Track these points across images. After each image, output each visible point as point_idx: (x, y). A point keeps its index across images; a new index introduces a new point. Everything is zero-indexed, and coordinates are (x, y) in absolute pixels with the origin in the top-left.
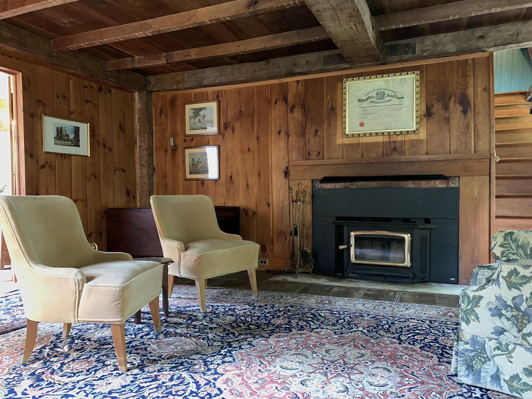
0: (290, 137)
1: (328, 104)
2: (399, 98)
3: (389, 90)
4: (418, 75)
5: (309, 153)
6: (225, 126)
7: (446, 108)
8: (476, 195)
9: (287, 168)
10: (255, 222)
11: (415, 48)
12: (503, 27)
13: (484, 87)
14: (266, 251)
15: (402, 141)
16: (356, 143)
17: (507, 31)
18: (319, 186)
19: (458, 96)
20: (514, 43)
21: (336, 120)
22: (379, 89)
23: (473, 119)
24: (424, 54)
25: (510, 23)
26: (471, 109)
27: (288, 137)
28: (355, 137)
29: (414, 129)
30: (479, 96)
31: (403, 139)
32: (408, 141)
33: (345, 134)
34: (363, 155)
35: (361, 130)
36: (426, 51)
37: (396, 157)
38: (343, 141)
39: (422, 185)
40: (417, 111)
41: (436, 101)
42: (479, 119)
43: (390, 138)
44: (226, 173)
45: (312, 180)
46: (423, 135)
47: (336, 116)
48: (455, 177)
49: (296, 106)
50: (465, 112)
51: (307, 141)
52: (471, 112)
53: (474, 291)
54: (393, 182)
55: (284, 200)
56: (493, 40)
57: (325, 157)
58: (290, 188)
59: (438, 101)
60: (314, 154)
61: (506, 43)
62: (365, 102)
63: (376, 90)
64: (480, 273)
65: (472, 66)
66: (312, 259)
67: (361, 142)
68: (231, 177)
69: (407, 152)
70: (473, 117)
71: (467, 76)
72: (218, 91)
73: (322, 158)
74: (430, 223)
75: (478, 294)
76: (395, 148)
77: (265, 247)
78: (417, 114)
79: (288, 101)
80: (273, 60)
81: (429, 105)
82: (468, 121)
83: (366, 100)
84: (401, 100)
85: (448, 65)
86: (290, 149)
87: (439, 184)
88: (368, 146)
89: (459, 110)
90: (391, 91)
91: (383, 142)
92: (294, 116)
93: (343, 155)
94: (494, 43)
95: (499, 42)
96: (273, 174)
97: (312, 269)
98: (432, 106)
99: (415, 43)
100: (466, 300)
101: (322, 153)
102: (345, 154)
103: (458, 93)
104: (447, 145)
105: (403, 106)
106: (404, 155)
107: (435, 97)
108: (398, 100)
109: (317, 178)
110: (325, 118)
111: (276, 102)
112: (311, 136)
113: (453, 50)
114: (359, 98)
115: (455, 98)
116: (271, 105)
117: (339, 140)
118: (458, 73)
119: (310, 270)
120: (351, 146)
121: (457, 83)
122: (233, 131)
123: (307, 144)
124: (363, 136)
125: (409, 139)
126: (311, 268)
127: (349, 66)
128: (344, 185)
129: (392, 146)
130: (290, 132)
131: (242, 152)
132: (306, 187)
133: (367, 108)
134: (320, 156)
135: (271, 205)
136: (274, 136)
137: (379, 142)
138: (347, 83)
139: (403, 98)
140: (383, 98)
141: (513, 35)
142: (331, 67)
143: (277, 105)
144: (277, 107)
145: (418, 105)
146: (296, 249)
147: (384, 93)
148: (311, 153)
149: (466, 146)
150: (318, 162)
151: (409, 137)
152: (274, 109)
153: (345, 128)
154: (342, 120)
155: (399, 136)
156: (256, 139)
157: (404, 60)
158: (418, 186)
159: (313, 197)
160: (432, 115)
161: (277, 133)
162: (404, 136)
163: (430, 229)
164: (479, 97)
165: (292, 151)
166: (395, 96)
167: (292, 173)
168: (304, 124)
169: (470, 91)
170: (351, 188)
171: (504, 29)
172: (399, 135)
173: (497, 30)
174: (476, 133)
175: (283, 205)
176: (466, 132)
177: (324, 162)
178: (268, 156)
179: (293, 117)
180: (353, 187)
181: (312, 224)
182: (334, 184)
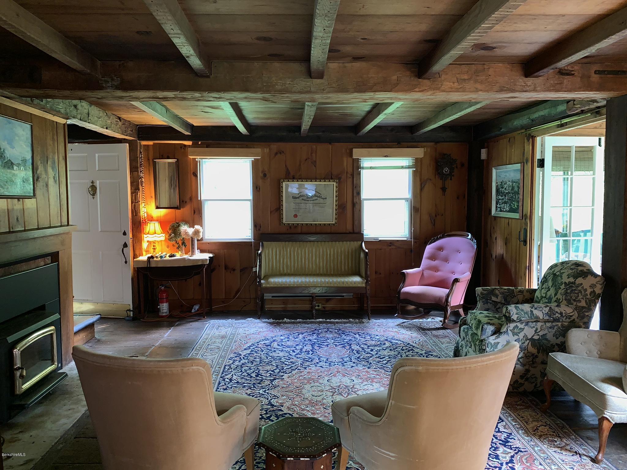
53: (493, 340)
64: (488, 328)
75: (496, 341)
100: (490, 345)
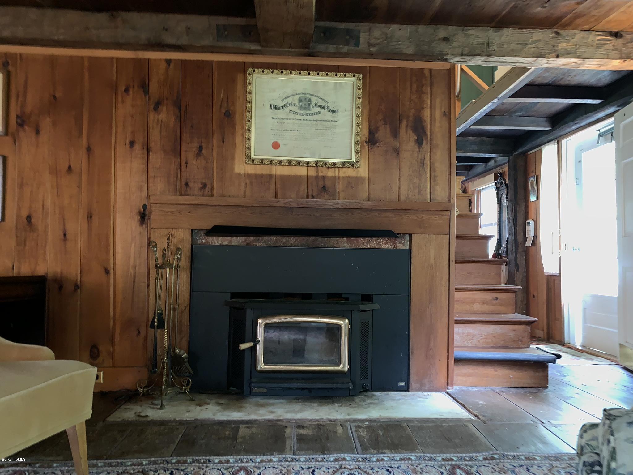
0: (151, 154)
1: (221, 106)
2: (333, 112)
3: (317, 96)
4: (360, 80)
5: (187, 184)
6: (19, 121)
7: (395, 134)
8: (432, 261)
9: (145, 207)
10: (79, 303)
11: (358, 38)
12: (472, 31)
13: (443, 110)
14: (98, 356)
15: (335, 177)
16: (267, 175)
17: (476, 37)
18: (203, 240)
19: (411, 119)
20: (484, 55)
21: (233, 134)
22: (303, 94)
23: (429, 154)
24: (371, 49)
25: (480, 28)
26: (427, 139)
27: (148, 152)
28: (264, 164)
29: (353, 160)
30: (437, 121)
31: (337, 175)
32: (343, 177)
33: (249, 157)
34: (276, 194)
35: (275, 155)
36: (374, 45)
37: (326, 201)
38: (246, 168)
39: (360, 244)
40: (357, 134)
41: (382, 122)
42: (436, 155)
43: (317, 172)
44: (19, 209)
45: (192, 230)
46: (363, 171)
47: (234, 127)
48: (404, 234)
49: (165, 102)
50: (419, 142)
51: (183, 164)
52: (427, 143)
54: (320, 239)
55: (138, 264)
56: (459, 47)
57: (215, 192)
58: (150, 243)
59: (385, 124)
60: (195, 186)
61: (474, 54)
62: (281, 111)
63: (299, 94)
65: (429, 79)
66: (189, 368)
67: (274, 173)
68: (29, 218)
69: (342, 195)
70: (429, 150)
71: (423, 93)
72: (6, 55)
73: (210, 193)
74: (372, 302)
76: (324, 187)
77: (98, 349)
78: (356, 138)
79: (150, 91)
80: (124, 15)
81: (373, 128)
82: (423, 156)
83: (283, 107)
84: (335, 114)
85: (398, 73)
86: (151, 174)
87: (383, 244)
88: (285, 180)
89: (412, 139)
90: (320, 98)
91: (308, 177)
92: (160, 119)
93: (245, 192)
94: (459, 51)
95: (466, 51)
96: (118, 216)
97: (189, 387)
98: (377, 129)
99: (359, 32)
101: (209, 186)
102: (248, 190)
103: (411, 114)
104: (395, 188)
105: (337, 123)
106: (337, 199)
107: (380, 117)
108: (330, 113)
109: (201, 228)
110: (215, 127)
111: (126, 91)
112: (191, 156)
113: (410, 51)
114: (273, 103)
115: (407, 121)
116: (116, 94)
117: (239, 168)
118: (411, 86)
119: (185, 389)
120: (259, 177)
121: (411, 100)
122: (38, 132)
123: (183, 170)
124: (277, 164)
125: (344, 175)
126: (188, 385)
127: (258, 48)
128: (245, 240)
129: (321, 184)
130: (152, 145)
131: (55, 171)
132: (181, 241)
133: (285, 121)
134: (207, 190)
135: (112, 271)
136: (122, 149)
137: (301, 177)
138: (255, 76)
139: (337, 111)
140: (308, 108)
141: (483, 44)
142: (230, 44)
143: (128, 94)
144: (129, 99)
145: (359, 126)
146: (159, 352)
147: (310, 100)
148: (191, 184)
149: (420, 192)
150: (204, 200)
151: (345, 173)
152: (123, 102)
153: (249, 149)
154: (244, 135)
155: (331, 169)
156: (84, 150)
157: (342, 53)
158: (354, 246)
159: (192, 259)
160: (376, 142)
161: (128, 143)
162: (337, 169)
163: (372, 310)
164: (438, 124)
165: (155, 177)
166: (326, 108)
167: (155, 215)
168: (179, 134)
169: (427, 113)
170: (256, 246)
171: (473, 35)
172: (331, 167)
173: (464, 33)
174: (433, 174)
175: (135, 273)
176: (420, 171)
177: (214, 200)
178: (108, 183)
179: (158, 120)
180: (260, 244)
181: (189, 306)
182: (228, 238)
